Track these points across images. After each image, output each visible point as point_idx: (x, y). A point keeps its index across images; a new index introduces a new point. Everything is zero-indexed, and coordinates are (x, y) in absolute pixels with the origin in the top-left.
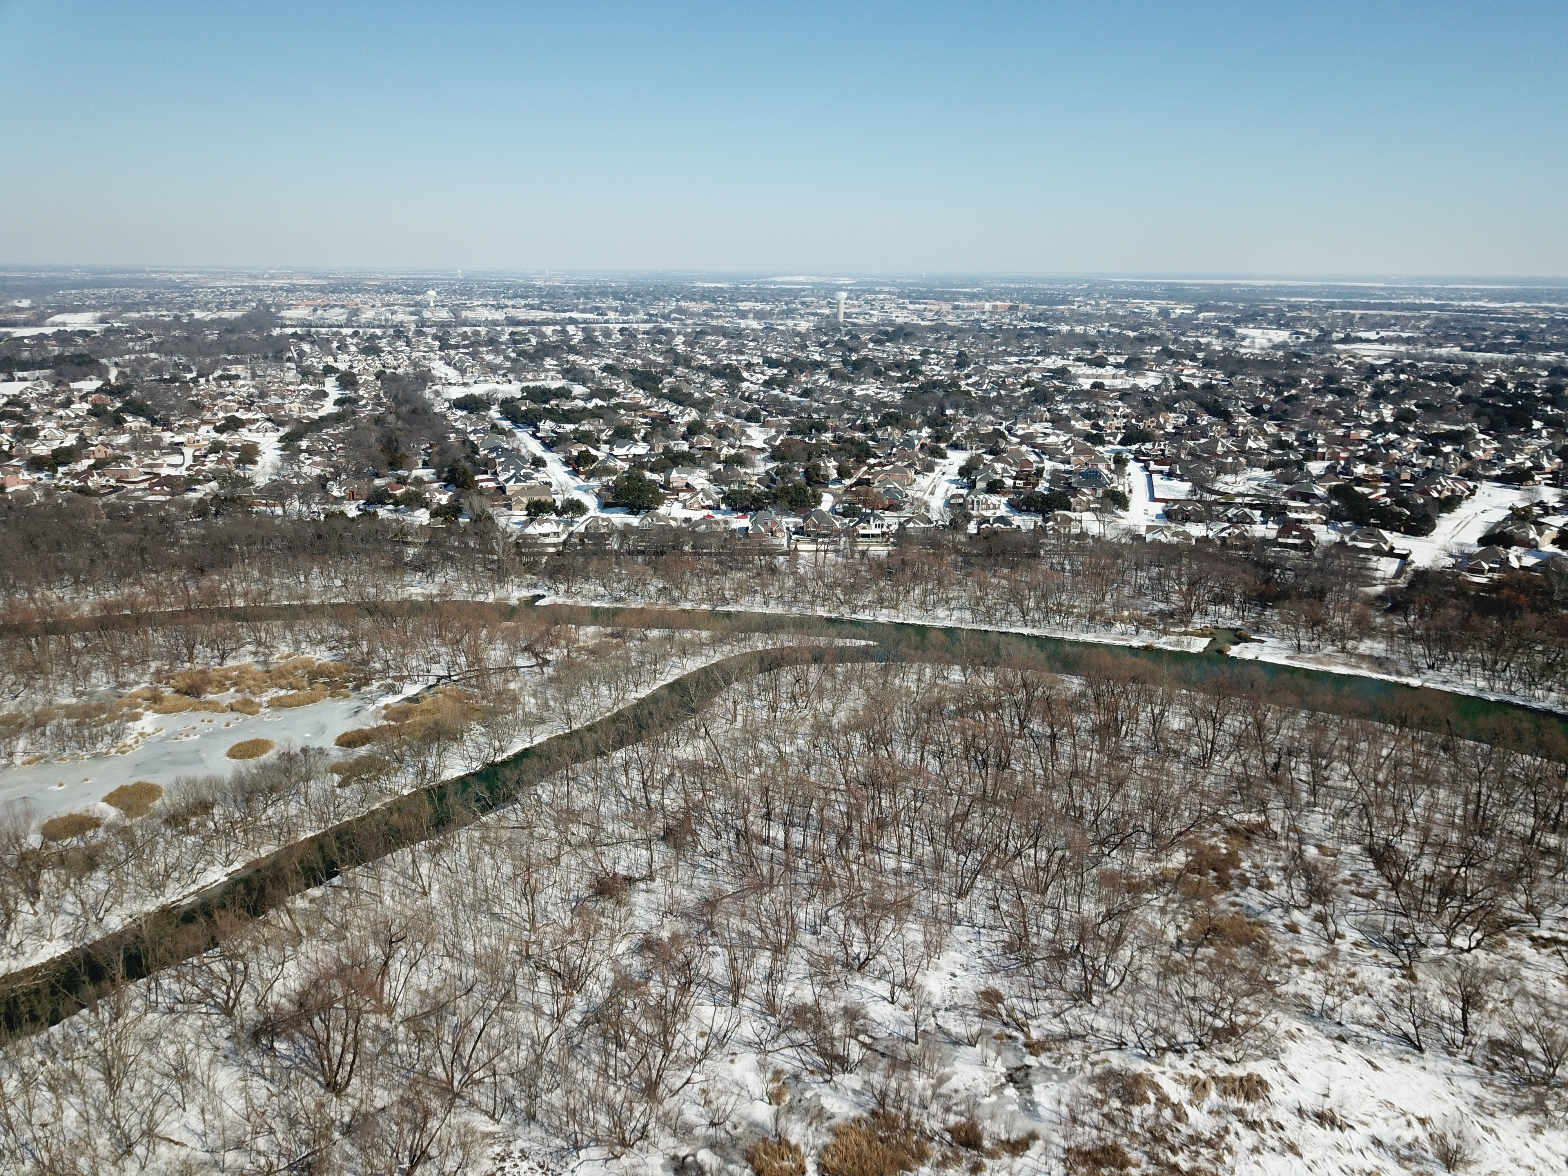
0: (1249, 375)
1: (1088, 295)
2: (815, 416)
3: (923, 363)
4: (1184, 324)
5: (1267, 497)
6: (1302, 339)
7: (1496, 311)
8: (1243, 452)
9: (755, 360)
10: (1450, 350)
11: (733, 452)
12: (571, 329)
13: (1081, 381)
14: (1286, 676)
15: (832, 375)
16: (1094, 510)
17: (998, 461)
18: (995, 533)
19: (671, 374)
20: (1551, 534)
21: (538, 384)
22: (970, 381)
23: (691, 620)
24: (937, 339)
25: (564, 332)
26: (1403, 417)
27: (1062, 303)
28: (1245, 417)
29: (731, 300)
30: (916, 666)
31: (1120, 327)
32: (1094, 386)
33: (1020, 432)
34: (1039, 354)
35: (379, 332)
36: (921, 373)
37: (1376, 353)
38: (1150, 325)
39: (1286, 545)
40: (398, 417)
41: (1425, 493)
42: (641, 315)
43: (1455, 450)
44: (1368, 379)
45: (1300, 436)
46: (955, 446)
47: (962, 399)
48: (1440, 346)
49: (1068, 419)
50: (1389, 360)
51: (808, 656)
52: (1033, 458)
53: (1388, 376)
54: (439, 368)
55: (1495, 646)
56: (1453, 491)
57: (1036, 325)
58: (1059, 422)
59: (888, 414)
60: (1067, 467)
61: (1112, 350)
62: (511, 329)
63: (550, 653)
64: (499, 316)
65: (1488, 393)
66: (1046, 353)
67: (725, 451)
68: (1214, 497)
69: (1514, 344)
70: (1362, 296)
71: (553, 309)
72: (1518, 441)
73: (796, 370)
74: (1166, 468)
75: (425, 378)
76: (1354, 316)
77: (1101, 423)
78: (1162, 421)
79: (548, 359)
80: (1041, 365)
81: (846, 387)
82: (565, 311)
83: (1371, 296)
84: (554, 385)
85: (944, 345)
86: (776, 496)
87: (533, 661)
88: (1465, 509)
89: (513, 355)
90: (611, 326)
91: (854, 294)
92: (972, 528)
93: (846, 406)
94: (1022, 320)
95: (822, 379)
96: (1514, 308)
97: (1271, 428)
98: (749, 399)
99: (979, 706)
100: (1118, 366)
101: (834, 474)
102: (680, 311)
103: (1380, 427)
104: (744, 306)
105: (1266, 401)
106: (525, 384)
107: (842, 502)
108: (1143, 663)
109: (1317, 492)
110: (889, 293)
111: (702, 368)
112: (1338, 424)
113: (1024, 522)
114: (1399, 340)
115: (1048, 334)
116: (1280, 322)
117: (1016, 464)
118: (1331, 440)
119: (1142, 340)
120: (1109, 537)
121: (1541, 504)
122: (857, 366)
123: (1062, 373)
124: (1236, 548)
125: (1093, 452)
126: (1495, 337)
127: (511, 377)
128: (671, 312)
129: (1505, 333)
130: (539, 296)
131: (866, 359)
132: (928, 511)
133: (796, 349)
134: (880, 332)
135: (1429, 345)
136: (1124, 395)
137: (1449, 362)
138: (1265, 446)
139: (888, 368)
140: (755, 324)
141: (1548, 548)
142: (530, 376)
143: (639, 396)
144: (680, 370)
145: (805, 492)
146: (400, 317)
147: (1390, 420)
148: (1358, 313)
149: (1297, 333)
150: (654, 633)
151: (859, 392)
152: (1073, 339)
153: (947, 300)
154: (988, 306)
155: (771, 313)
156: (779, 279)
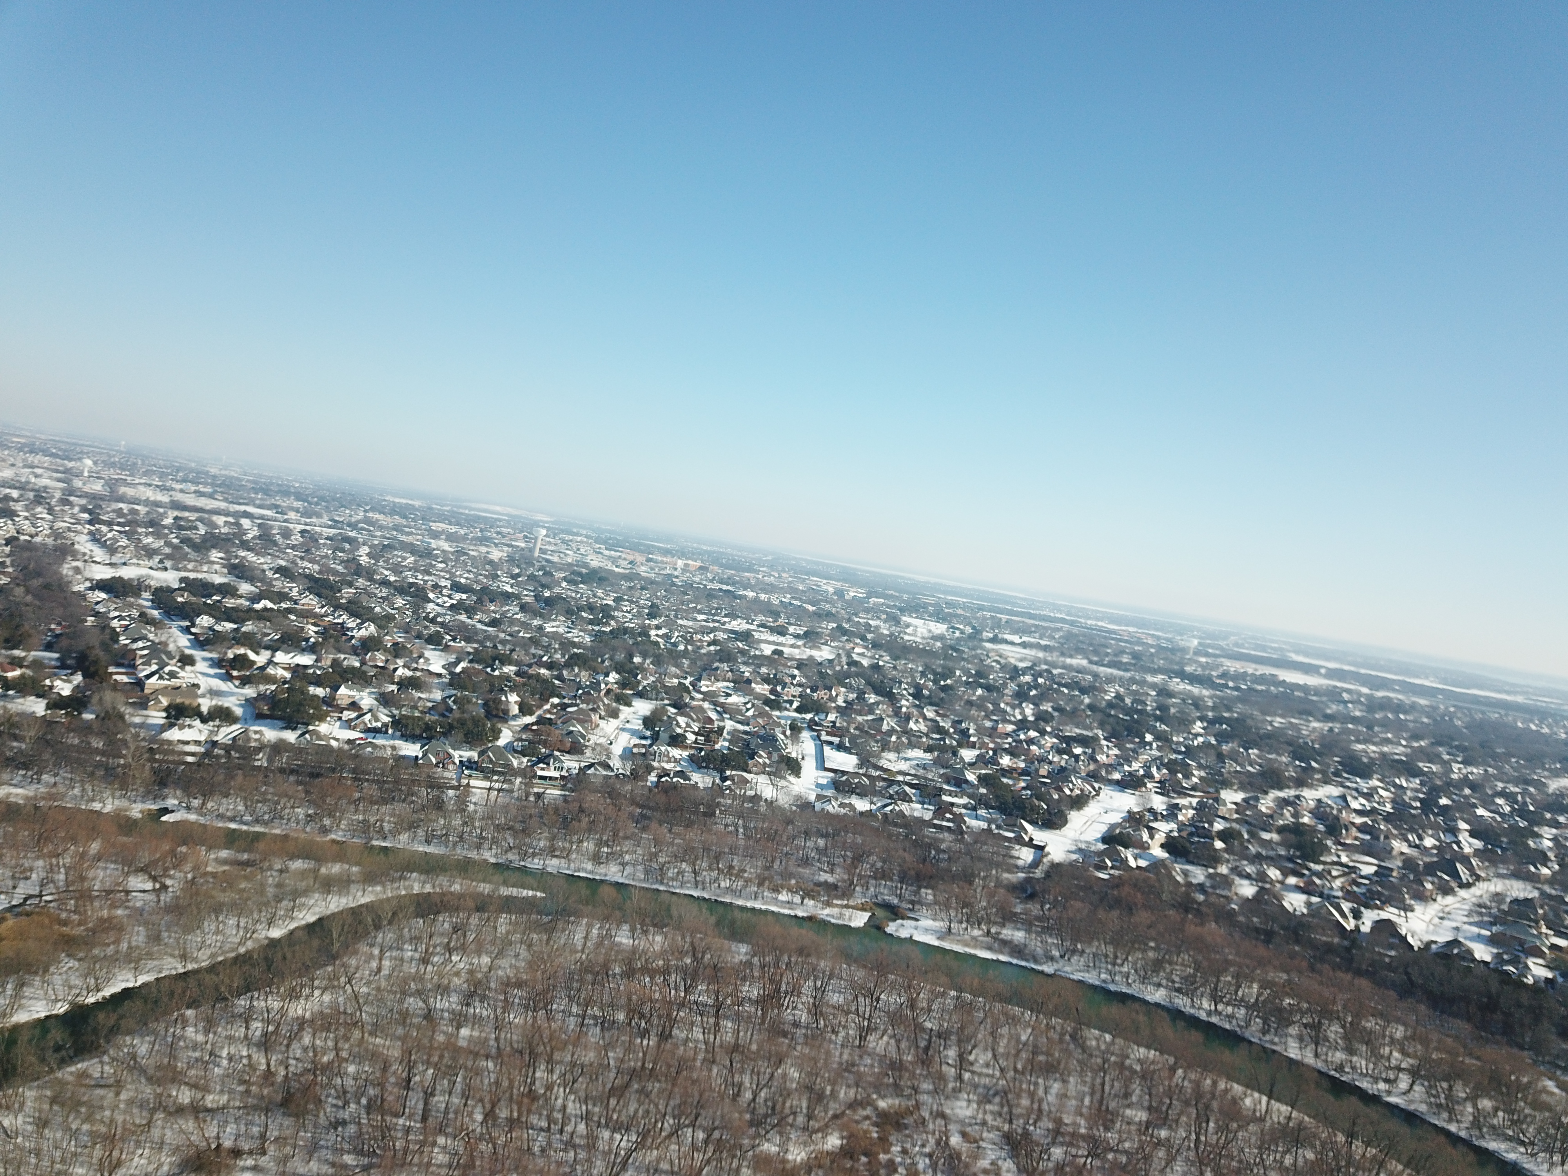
0: (912, 661)
1: (772, 567)
2: (500, 647)
3: (615, 609)
4: (856, 605)
5: (926, 779)
6: (957, 634)
7: (1114, 632)
8: (907, 732)
9: (443, 583)
10: (1079, 661)
11: (409, 673)
12: (246, 523)
13: (763, 646)
14: (939, 957)
15: (523, 608)
16: (769, 774)
17: (682, 715)
18: (675, 786)
19: (350, 584)
20: (1160, 838)
21: (200, 576)
22: (660, 632)
23: (340, 852)
24: (631, 588)
25: (238, 524)
26: (1042, 717)
27: (749, 570)
28: (908, 700)
29: (423, 519)
30: (585, 921)
31: (801, 600)
32: (775, 652)
33: (704, 689)
34: (726, 616)
35: (15, 494)
36: (613, 618)
37: (1018, 656)
38: (827, 602)
39: (940, 828)
40: (28, 591)
41: (1060, 789)
42: (325, 520)
43: (1085, 753)
44: (1012, 678)
45: (956, 723)
46: (641, 695)
47: (651, 649)
48: (1071, 656)
49: (749, 682)
50: (1029, 664)
51: (471, 904)
52: (714, 716)
53: (1027, 678)
54: (83, 544)
55: (1116, 941)
56: (1082, 790)
57: (725, 587)
58: (741, 684)
59: (575, 654)
60: (747, 728)
61: (793, 621)
62: (176, 513)
63: (171, 877)
64: (164, 498)
65: (1110, 705)
66: (733, 616)
67: (400, 672)
68: (878, 773)
69: (1130, 664)
70: (1007, 603)
71: (225, 500)
72: (1134, 751)
73: (486, 599)
74: (836, 740)
75: (65, 550)
76: (1001, 619)
77: (779, 688)
78: (834, 693)
79: (214, 551)
80: (727, 626)
81: (536, 622)
82: (240, 504)
83: (1014, 604)
84: (218, 580)
85: (637, 594)
86: (451, 727)
87: (149, 886)
88: (1092, 809)
89: (176, 541)
90: (291, 526)
91: (552, 532)
92: (652, 778)
93: (534, 641)
94: (712, 581)
95: (513, 609)
96: (1129, 632)
97: (930, 713)
98: (433, 621)
99: (645, 970)
100: (797, 636)
101: (515, 710)
102: (367, 521)
103: (1022, 724)
104: (435, 526)
105: (925, 686)
106: (184, 574)
107: (521, 740)
108: (807, 934)
109: (968, 778)
110: (587, 536)
111: (385, 583)
112: (987, 717)
113: (701, 780)
114: (1038, 646)
115: (736, 597)
116: (939, 616)
117: (698, 720)
118: (980, 730)
119: (820, 615)
120: (781, 802)
121: (1150, 810)
122: (549, 602)
123: (746, 636)
124: (896, 825)
125: (770, 717)
126: (1116, 655)
127: (168, 564)
128: (359, 522)
129: (1123, 652)
130: (213, 485)
131: (559, 597)
132: (609, 758)
133: (486, 576)
134: (574, 573)
135: (1063, 654)
136: (801, 665)
137: (1078, 672)
138: (924, 729)
139: (580, 609)
140: (446, 546)
141: (1158, 852)
142: (190, 566)
143: (311, 602)
144: (361, 582)
145: (484, 725)
146: (44, 482)
147: (1031, 718)
148: (1004, 617)
149: (953, 627)
150: (297, 865)
151: (549, 628)
152: (757, 607)
153: (641, 552)
154: (680, 563)
155: (464, 538)
156: (473, 505)
